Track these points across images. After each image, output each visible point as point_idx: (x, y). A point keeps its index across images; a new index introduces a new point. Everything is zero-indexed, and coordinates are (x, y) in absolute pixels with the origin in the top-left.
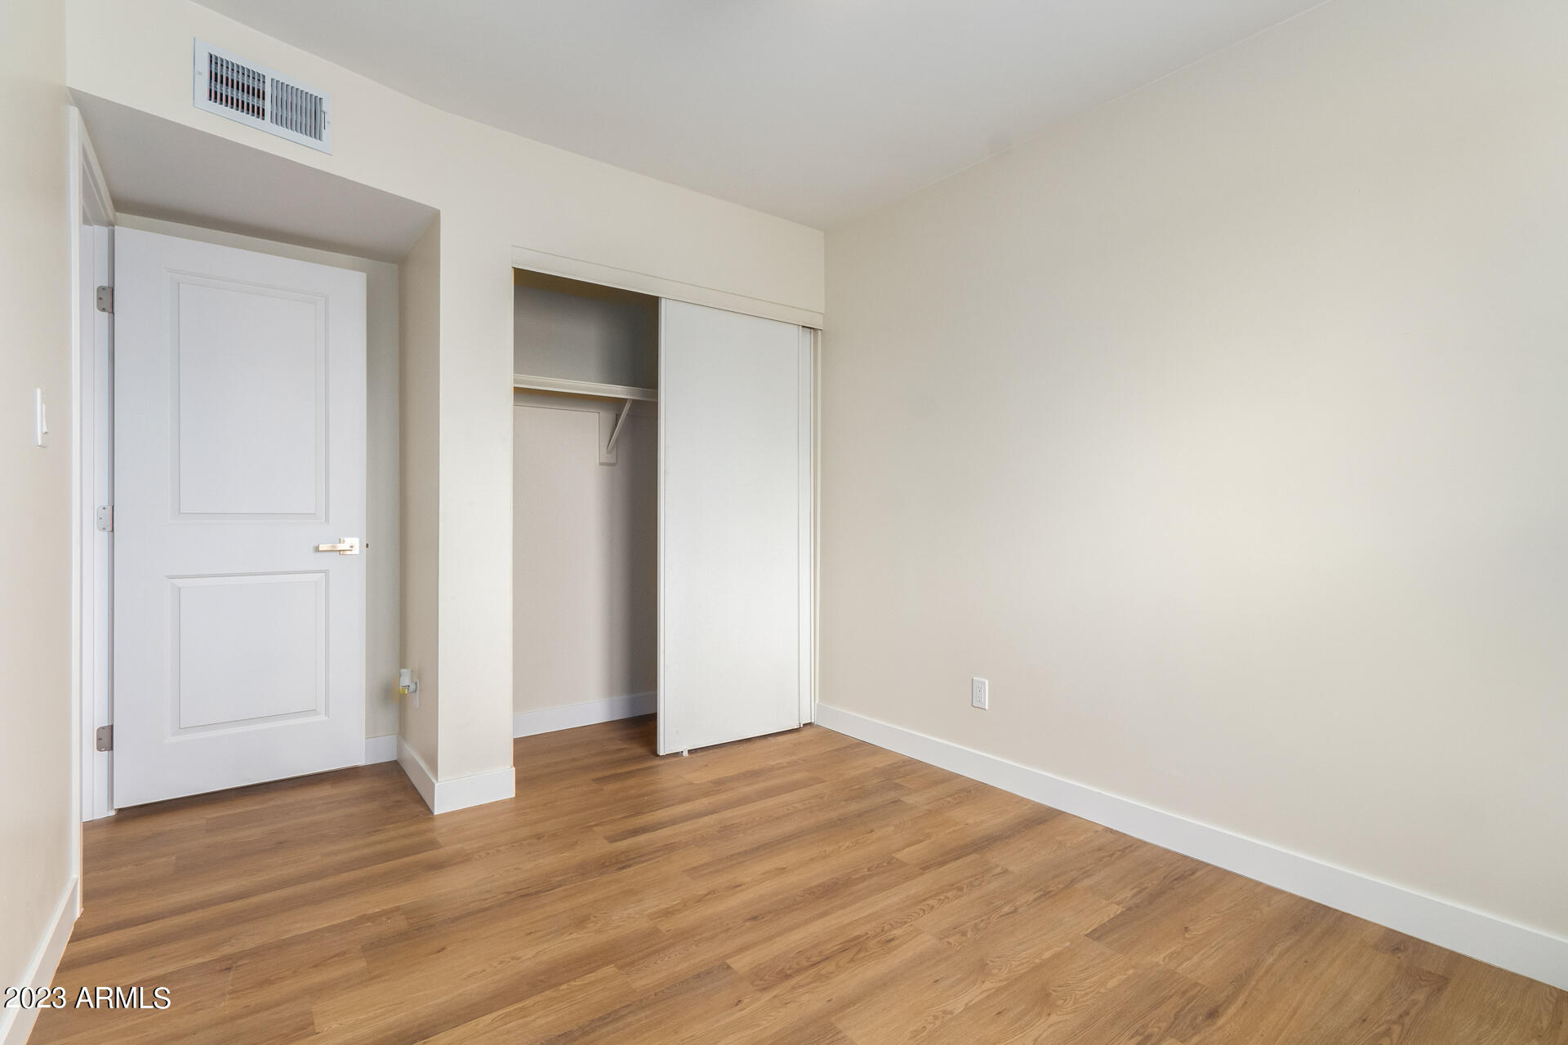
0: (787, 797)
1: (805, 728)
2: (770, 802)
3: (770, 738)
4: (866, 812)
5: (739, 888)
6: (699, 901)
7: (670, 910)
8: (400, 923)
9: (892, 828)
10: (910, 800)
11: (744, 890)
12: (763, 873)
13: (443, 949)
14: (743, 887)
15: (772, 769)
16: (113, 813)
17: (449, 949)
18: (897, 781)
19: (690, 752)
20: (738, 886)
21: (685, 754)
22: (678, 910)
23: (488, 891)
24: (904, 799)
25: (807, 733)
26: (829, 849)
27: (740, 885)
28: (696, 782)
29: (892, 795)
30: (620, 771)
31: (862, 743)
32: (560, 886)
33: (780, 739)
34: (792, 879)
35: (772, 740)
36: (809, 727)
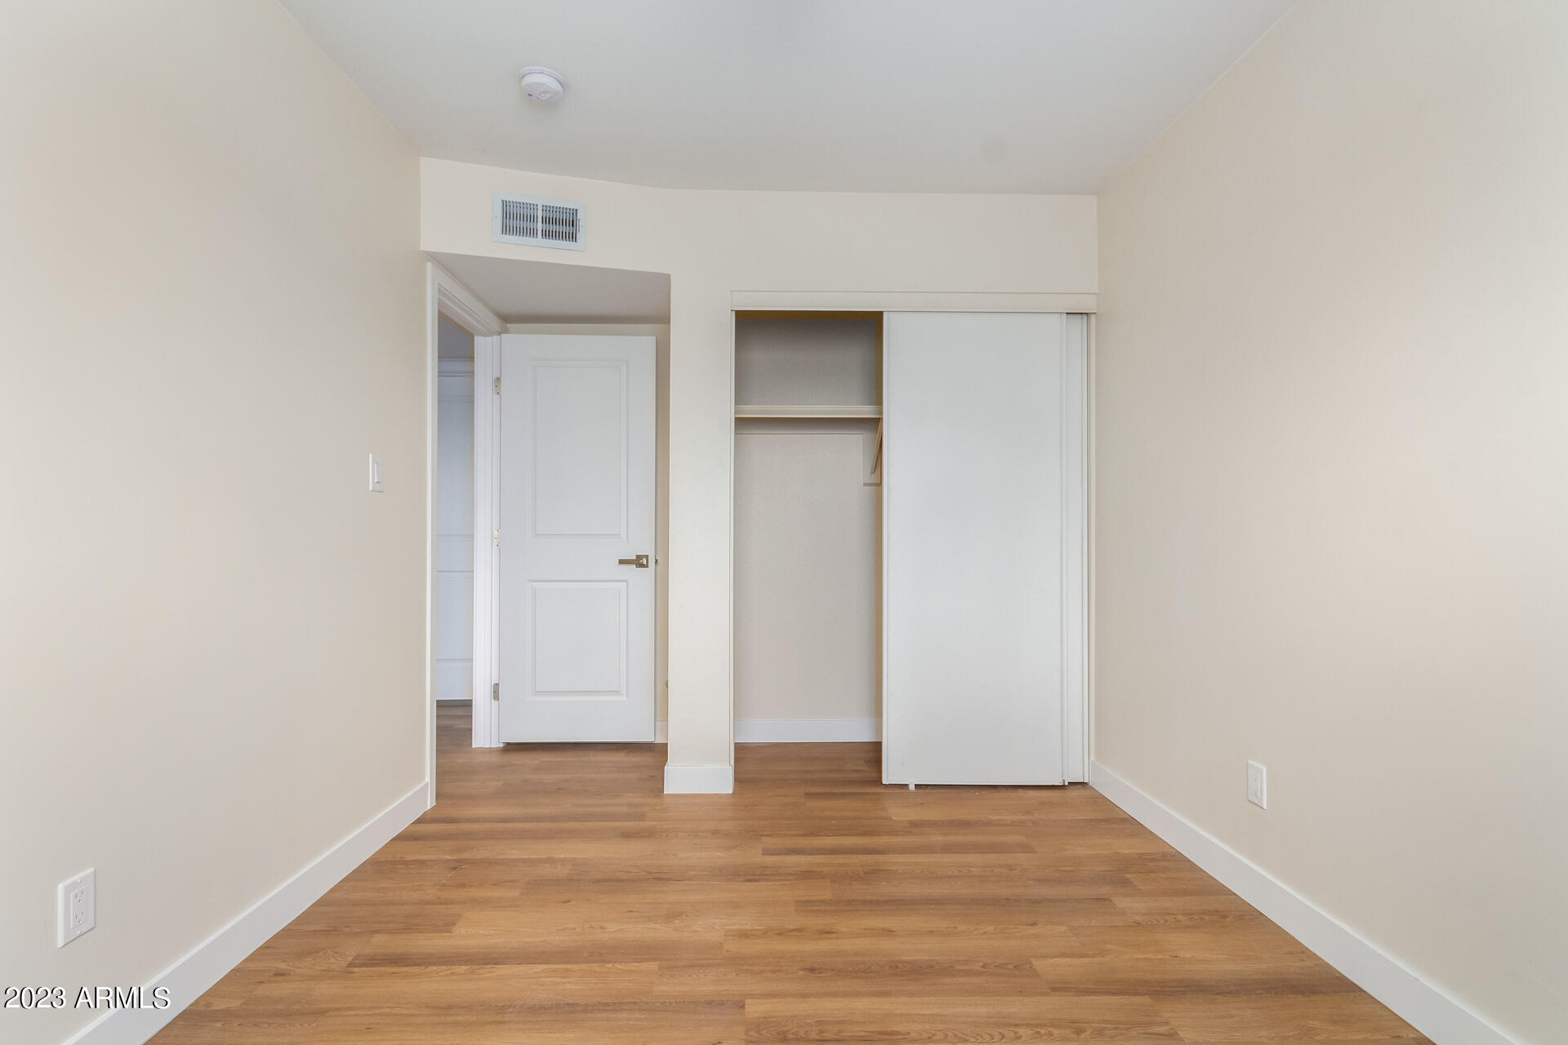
0: (971, 858)
1: (1071, 787)
2: (948, 858)
3: (1020, 790)
4: (1049, 900)
5: (829, 936)
6: (780, 934)
7: (749, 933)
8: (562, 871)
9: (1066, 928)
10: (1122, 903)
11: (831, 939)
12: (865, 929)
13: (569, 901)
14: (834, 935)
15: (990, 823)
16: (501, 745)
17: (572, 903)
18: (1128, 876)
19: (917, 786)
20: (829, 933)
21: (912, 787)
22: (754, 935)
23: (638, 867)
24: (1115, 900)
25: (1073, 793)
26: (962, 927)
27: (833, 933)
28: (894, 818)
29: (1105, 890)
30: (835, 791)
31: (1130, 820)
32: (689, 880)
33: (1031, 793)
34: (887, 944)
35: (1021, 792)
36: (1080, 786)
